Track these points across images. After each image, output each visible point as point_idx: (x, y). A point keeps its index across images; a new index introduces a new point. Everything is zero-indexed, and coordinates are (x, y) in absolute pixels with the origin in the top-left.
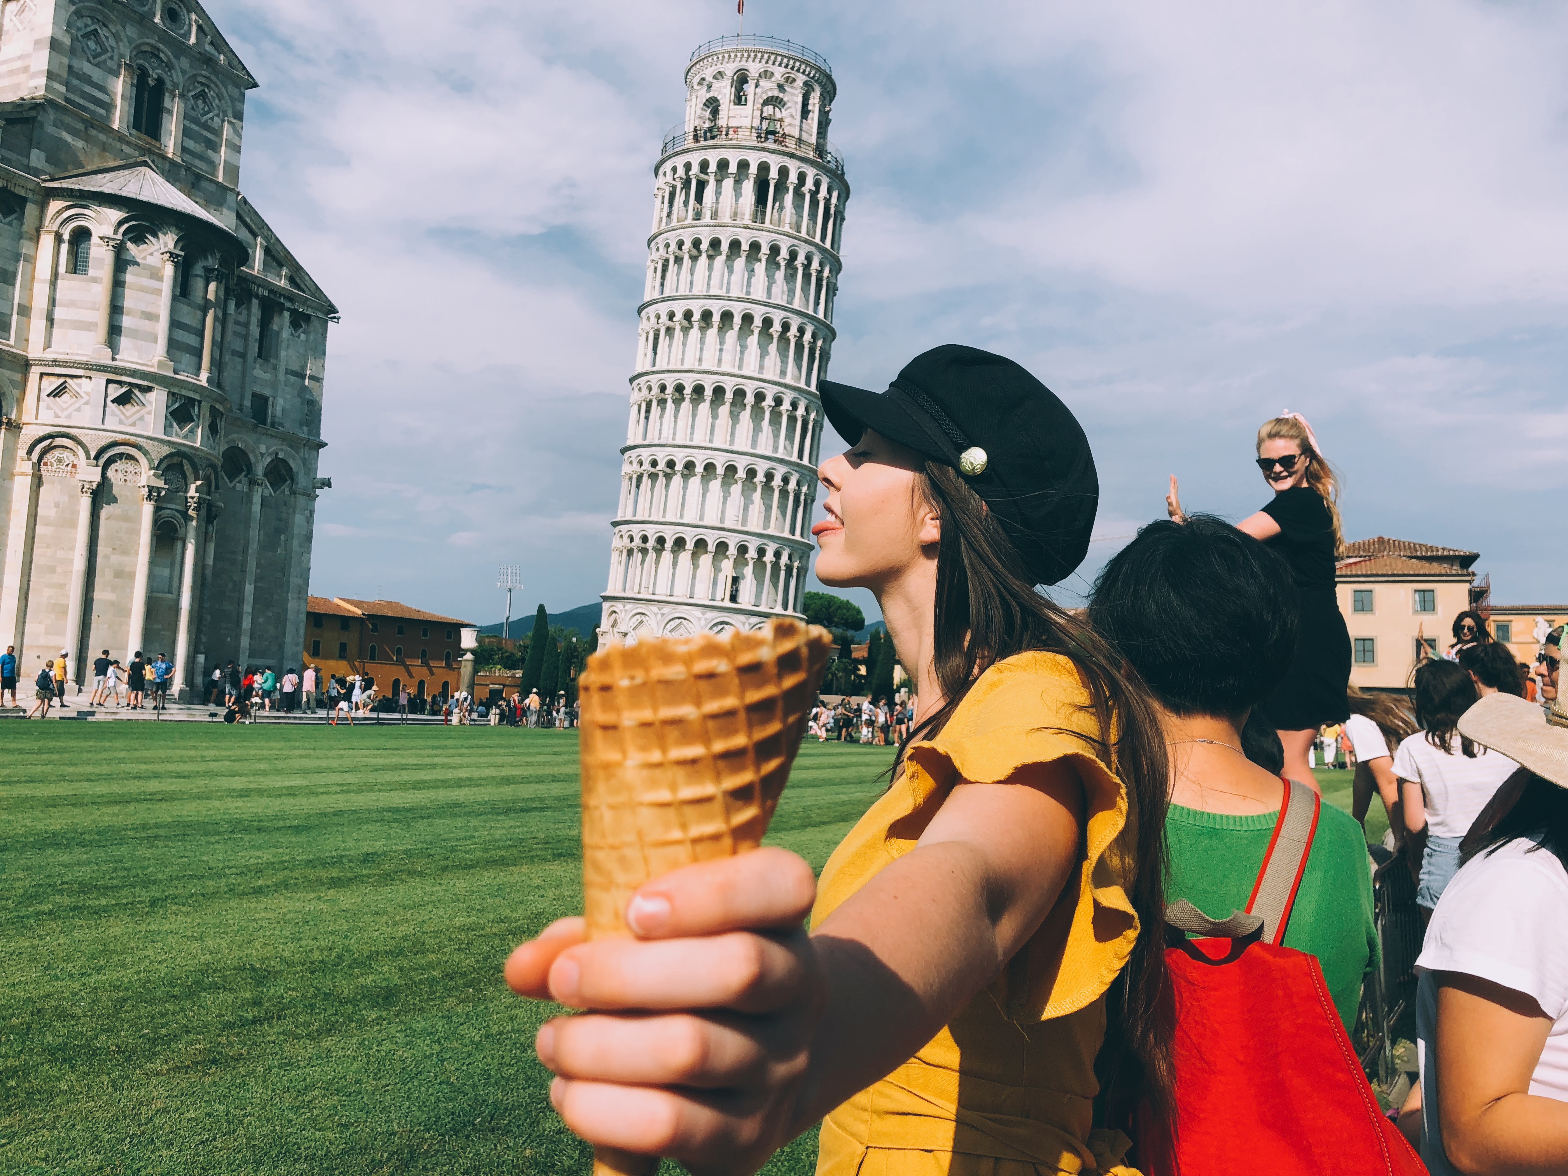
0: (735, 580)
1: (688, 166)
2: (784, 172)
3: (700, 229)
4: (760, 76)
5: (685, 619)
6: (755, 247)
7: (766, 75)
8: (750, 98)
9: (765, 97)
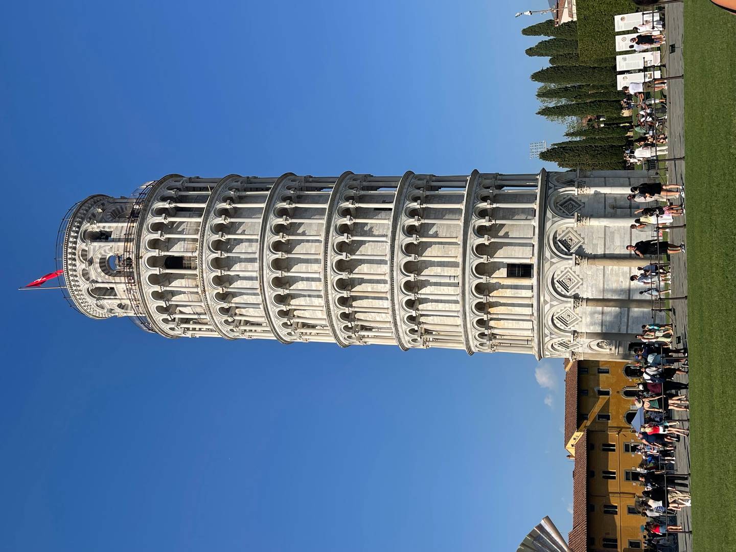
4: (88, 279)
9: (103, 274)
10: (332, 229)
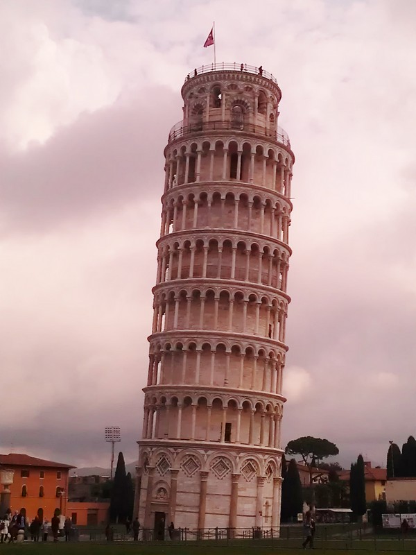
0: (228, 426)
1: (184, 149)
2: (247, 147)
3: (193, 188)
4: (228, 87)
5: (193, 456)
6: (230, 196)
7: (233, 87)
8: (224, 102)
9: (232, 101)
10: (264, 291)
